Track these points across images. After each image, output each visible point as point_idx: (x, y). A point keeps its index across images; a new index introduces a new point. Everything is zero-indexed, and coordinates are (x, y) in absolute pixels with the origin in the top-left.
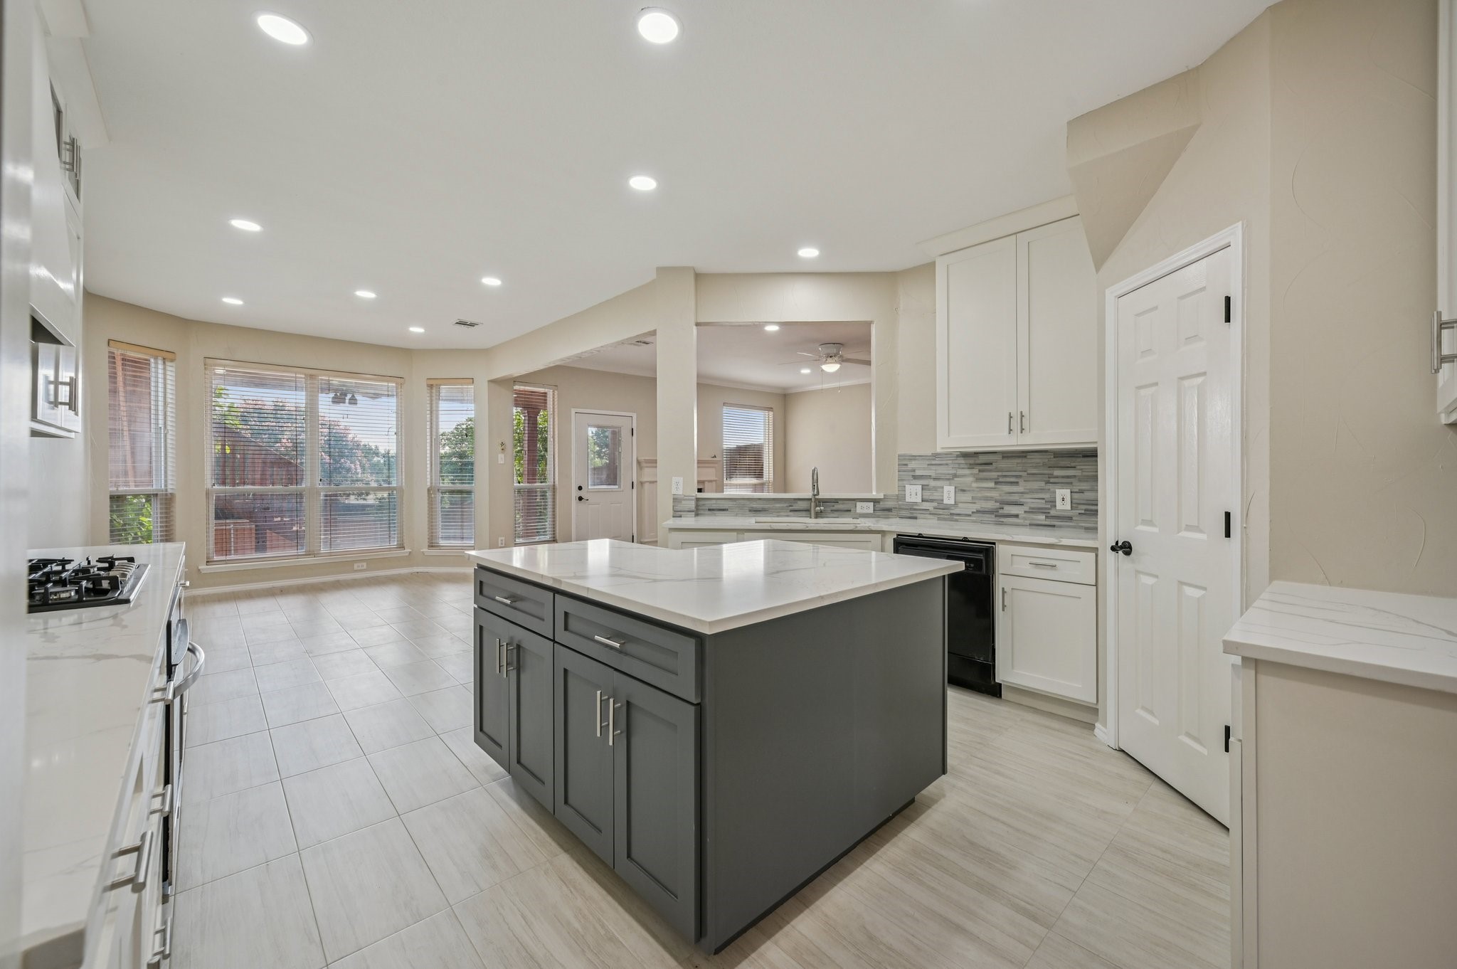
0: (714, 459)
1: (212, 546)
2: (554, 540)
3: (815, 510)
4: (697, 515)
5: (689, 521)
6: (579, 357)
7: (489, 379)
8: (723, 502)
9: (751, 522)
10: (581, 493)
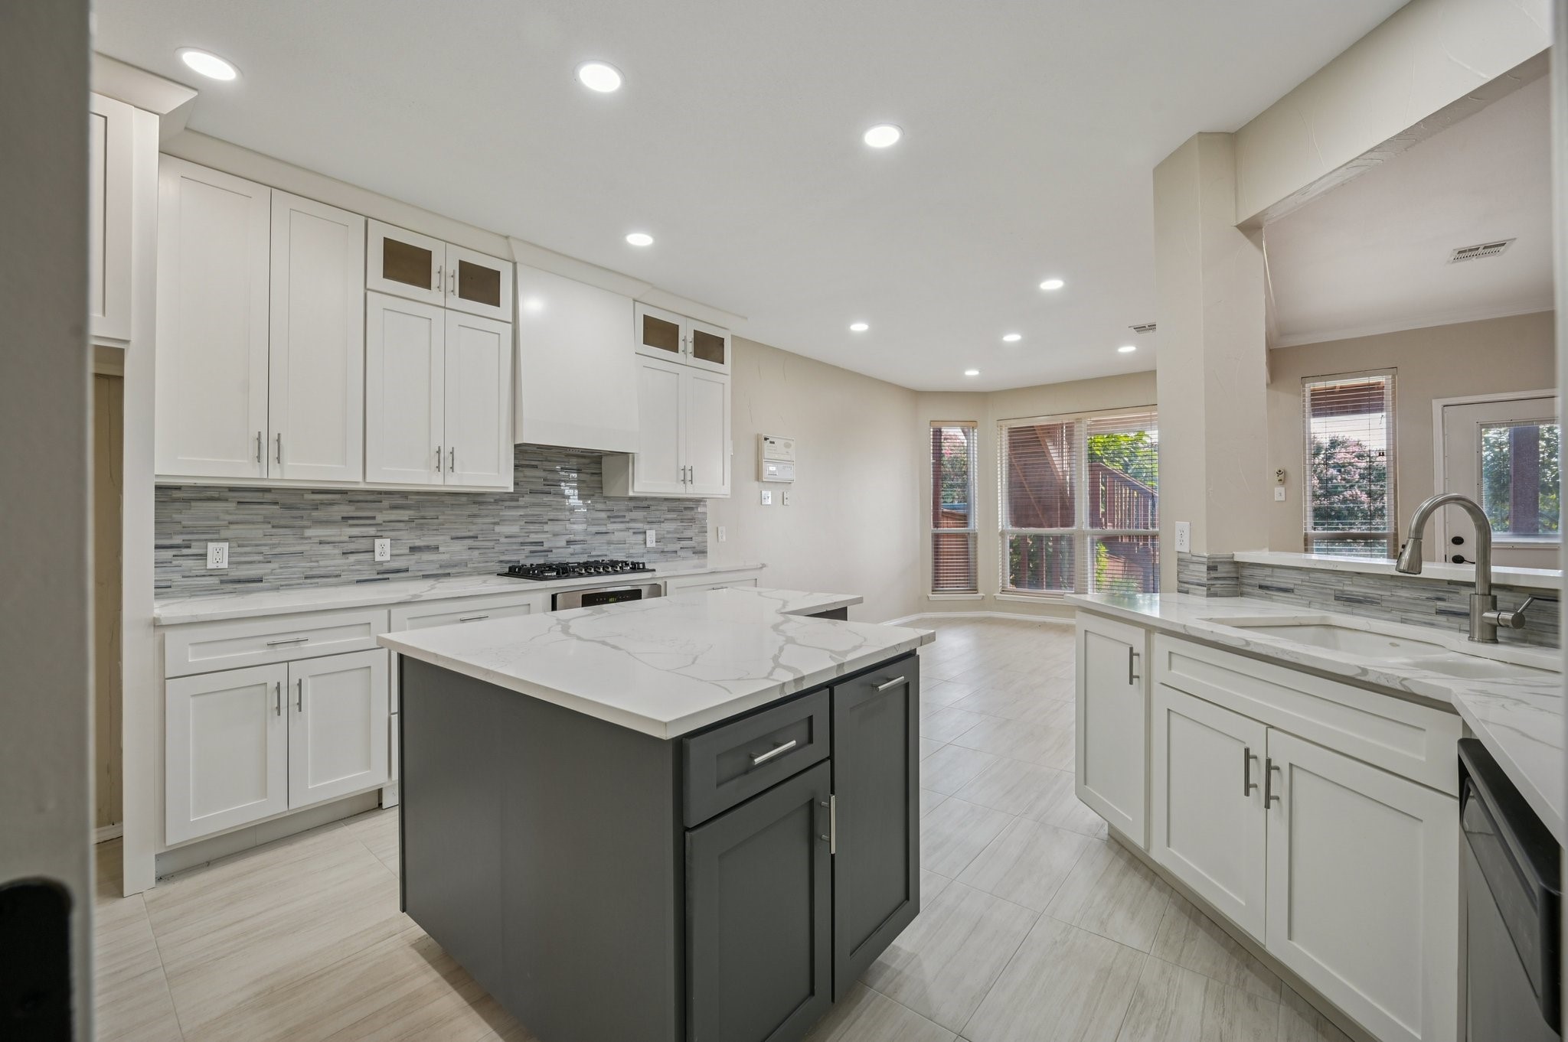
1: (1008, 578)
8: (1286, 573)
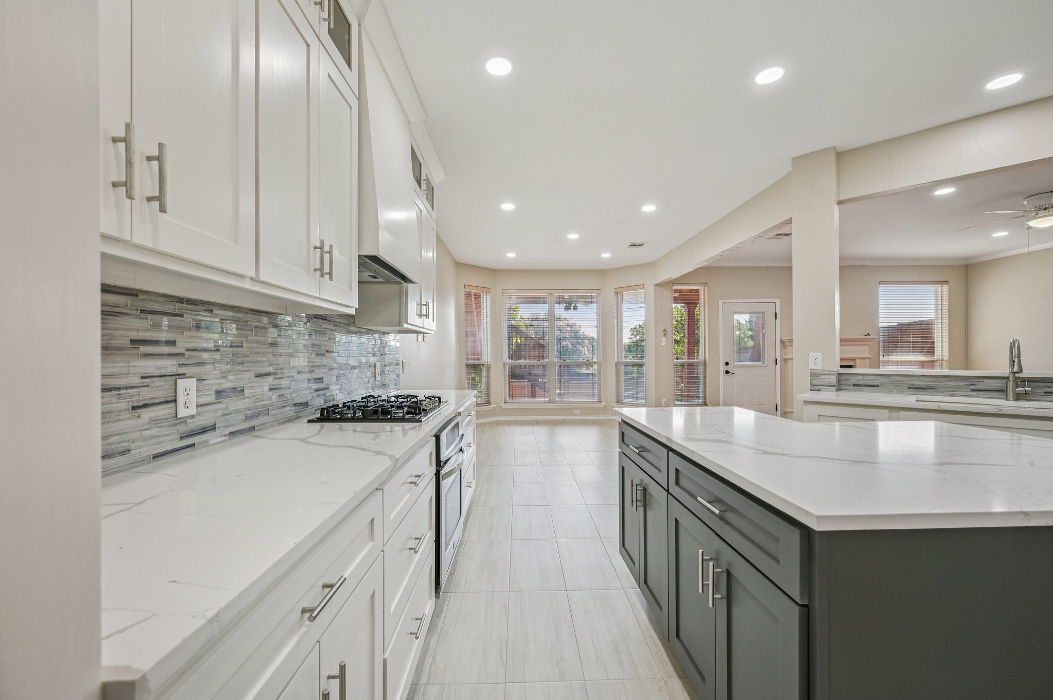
0: (868, 337)
1: (507, 394)
2: (705, 404)
3: (1014, 390)
4: (839, 390)
5: (830, 395)
6: (722, 256)
7: (656, 283)
8: (873, 378)
9: (911, 400)
10: (727, 368)
